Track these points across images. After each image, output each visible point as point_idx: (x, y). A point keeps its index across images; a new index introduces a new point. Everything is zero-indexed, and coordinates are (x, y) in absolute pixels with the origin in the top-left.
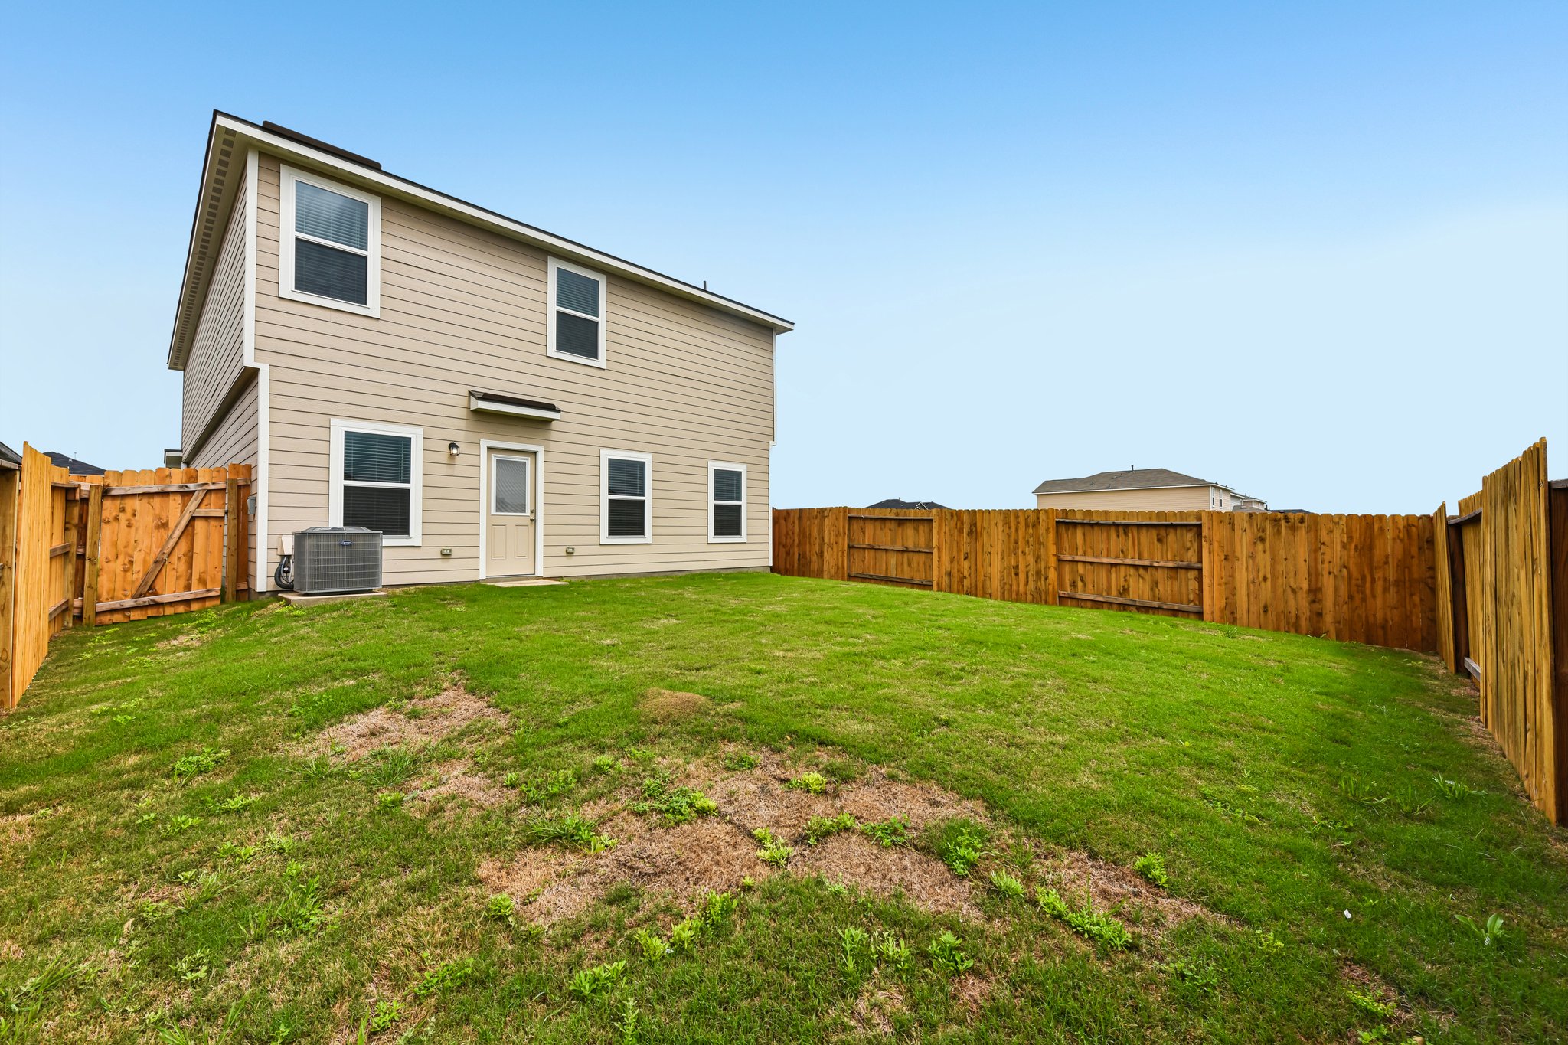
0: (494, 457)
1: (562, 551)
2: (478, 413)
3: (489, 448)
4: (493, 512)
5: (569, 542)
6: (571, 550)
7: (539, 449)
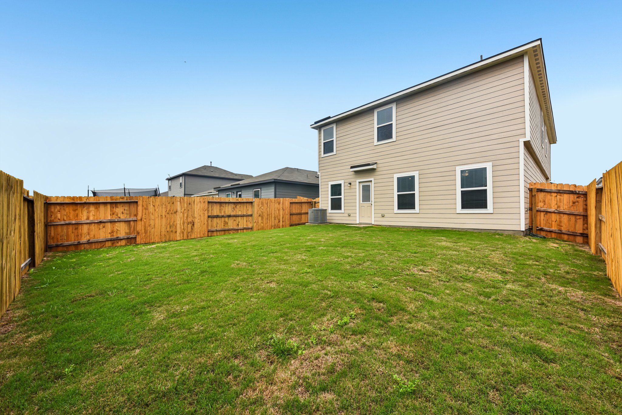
0: (361, 185)
1: (380, 215)
2: (355, 172)
3: (359, 182)
4: (361, 202)
5: (383, 212)
6: (383, 215)
7: (372, 179)
